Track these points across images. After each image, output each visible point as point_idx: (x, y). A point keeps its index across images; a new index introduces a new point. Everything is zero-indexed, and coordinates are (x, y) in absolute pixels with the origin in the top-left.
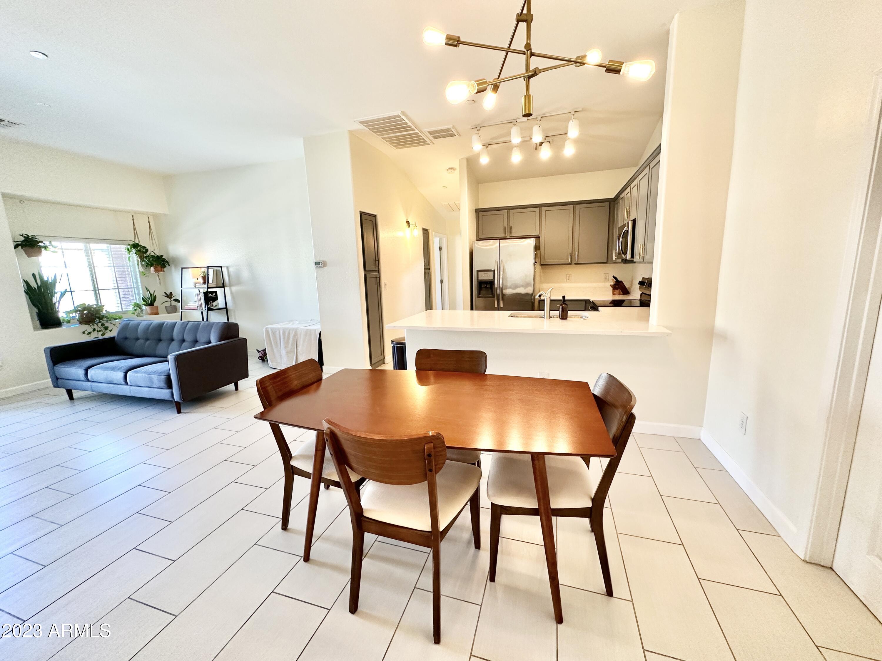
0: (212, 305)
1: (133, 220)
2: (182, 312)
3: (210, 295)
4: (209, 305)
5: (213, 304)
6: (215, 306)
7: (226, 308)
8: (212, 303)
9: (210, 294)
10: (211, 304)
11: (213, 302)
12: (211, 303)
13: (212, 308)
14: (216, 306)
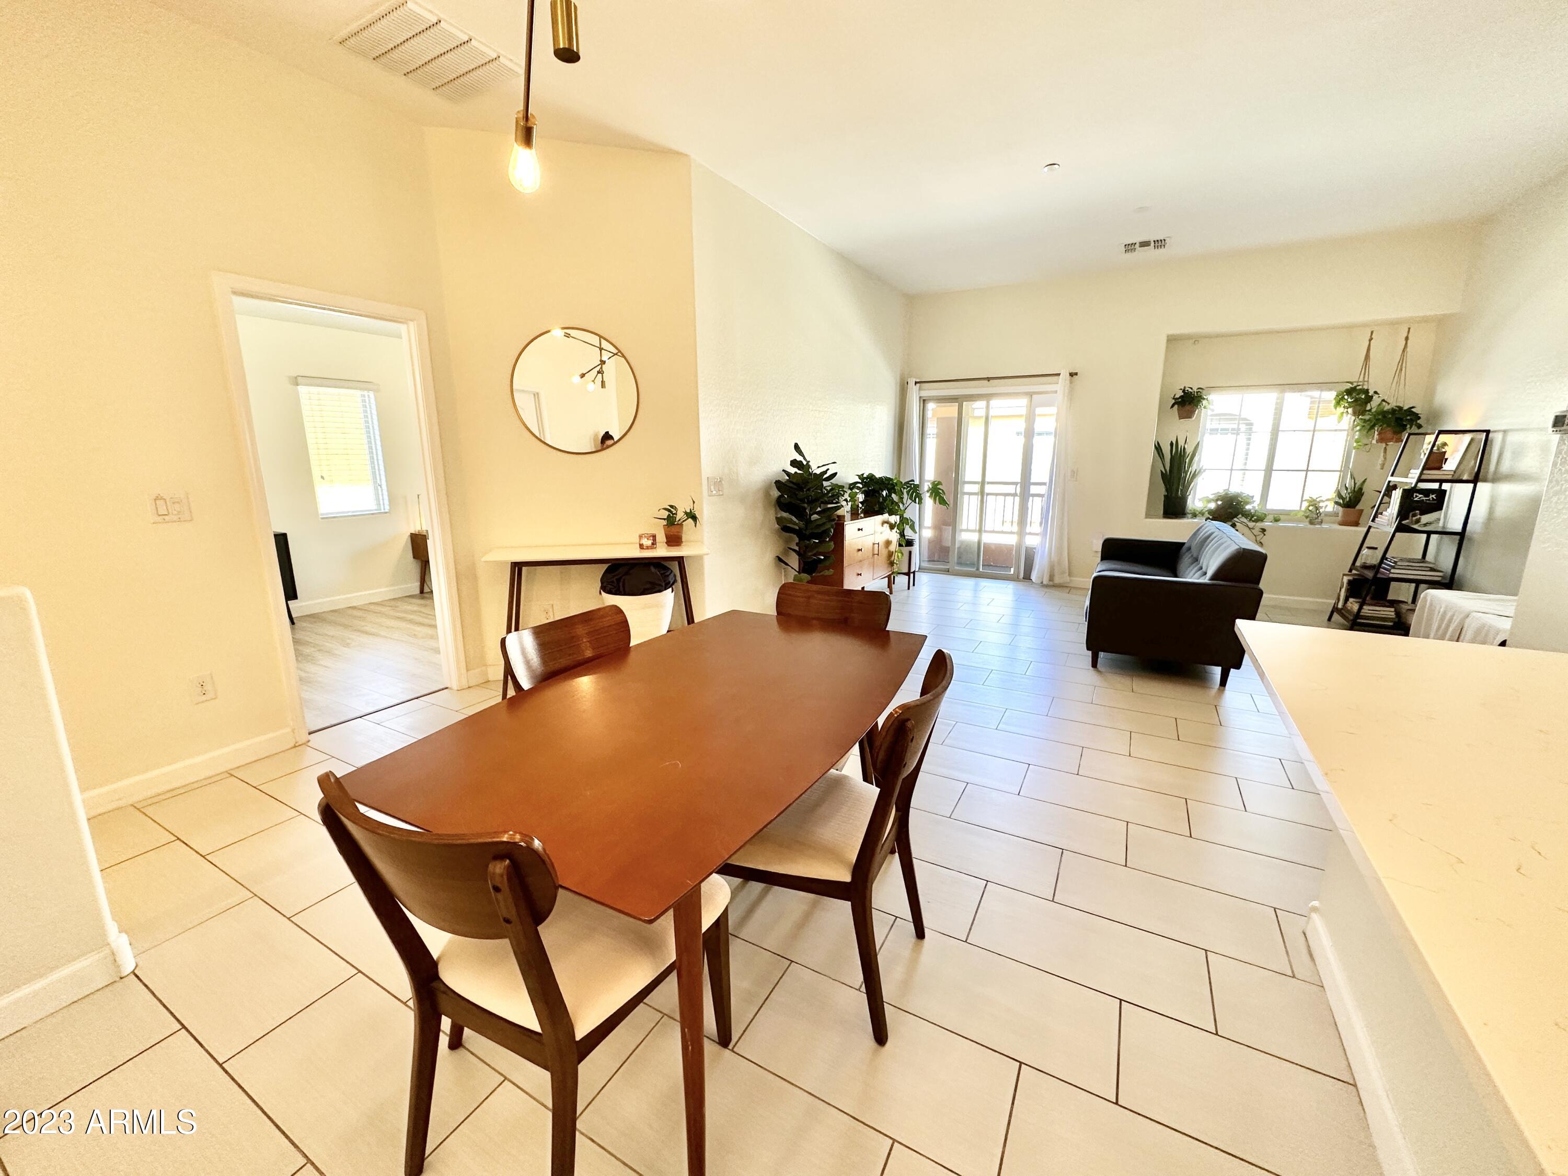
0: (1418, 521)
1: (1371, 339)
2: (1370, 527)
3: (1418, 497)
4: (1408, 519)
5: (1420, 518)
6: (1425, 525)
7: (1462, 535)
8: (1419, 516)
9: (1420, 496)
10: (1414, 518)
11: (1422, 514)
12: (1414, 515)
13: (1416, 527)
14: (1430, 523)
